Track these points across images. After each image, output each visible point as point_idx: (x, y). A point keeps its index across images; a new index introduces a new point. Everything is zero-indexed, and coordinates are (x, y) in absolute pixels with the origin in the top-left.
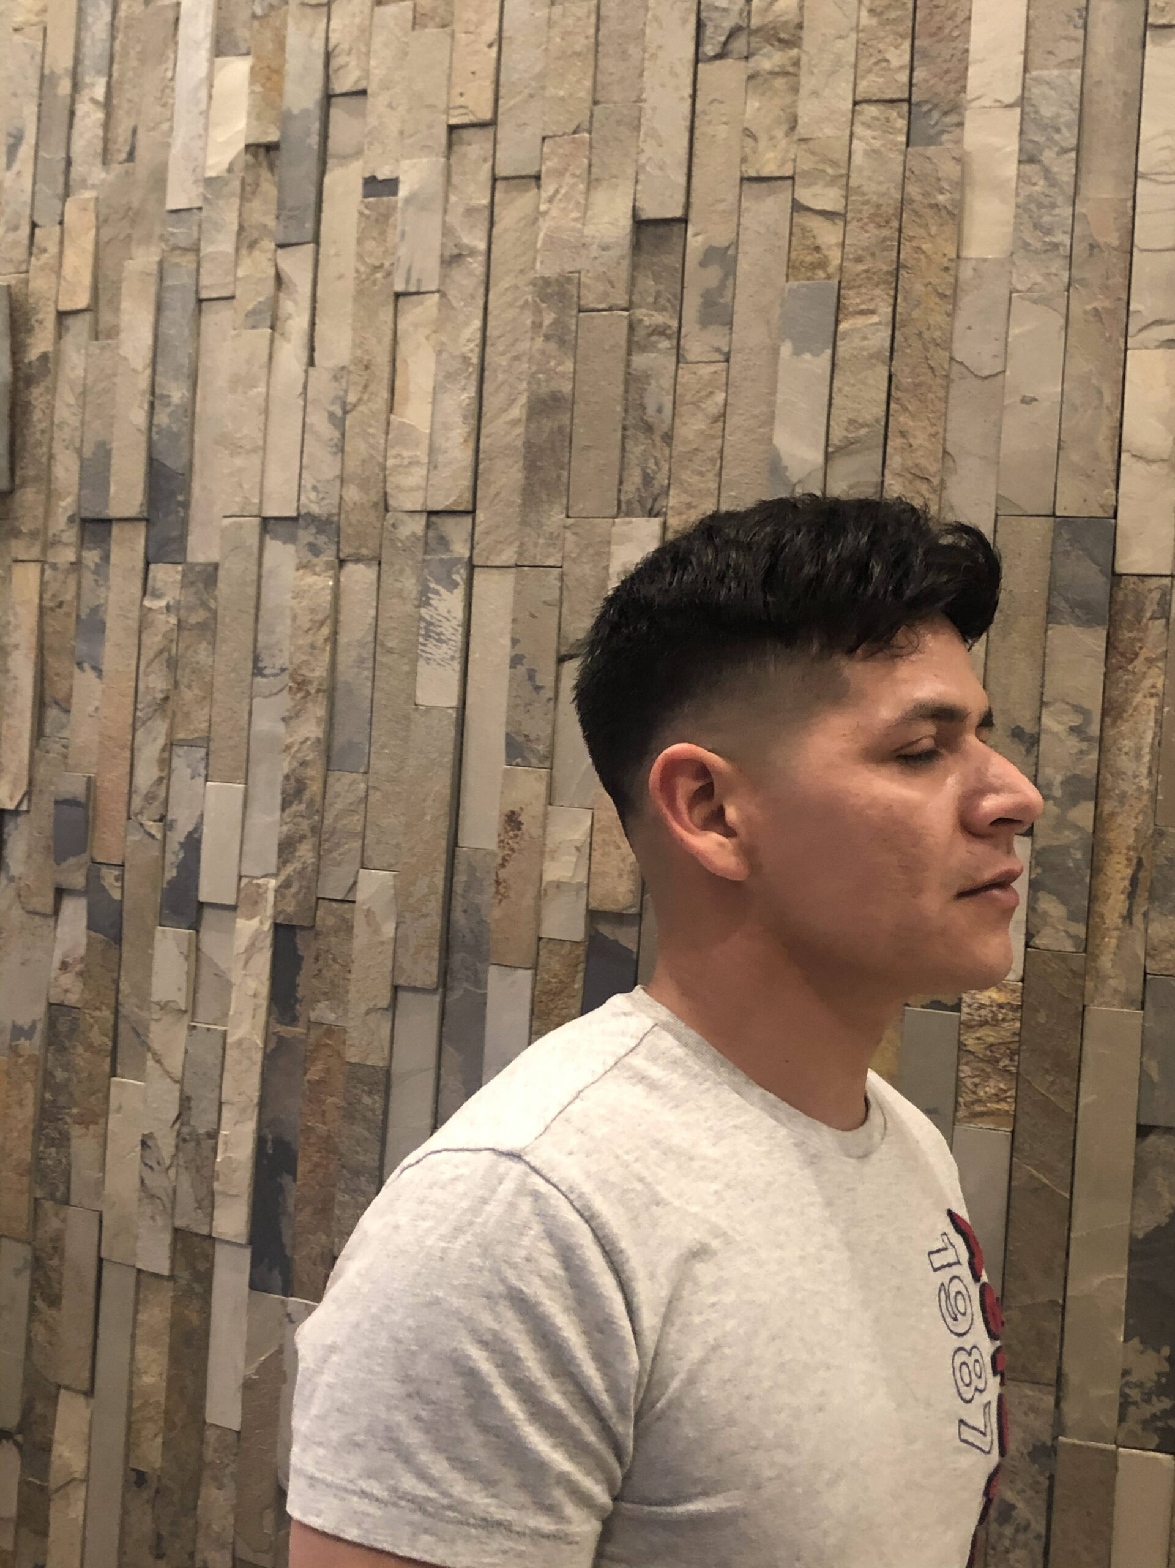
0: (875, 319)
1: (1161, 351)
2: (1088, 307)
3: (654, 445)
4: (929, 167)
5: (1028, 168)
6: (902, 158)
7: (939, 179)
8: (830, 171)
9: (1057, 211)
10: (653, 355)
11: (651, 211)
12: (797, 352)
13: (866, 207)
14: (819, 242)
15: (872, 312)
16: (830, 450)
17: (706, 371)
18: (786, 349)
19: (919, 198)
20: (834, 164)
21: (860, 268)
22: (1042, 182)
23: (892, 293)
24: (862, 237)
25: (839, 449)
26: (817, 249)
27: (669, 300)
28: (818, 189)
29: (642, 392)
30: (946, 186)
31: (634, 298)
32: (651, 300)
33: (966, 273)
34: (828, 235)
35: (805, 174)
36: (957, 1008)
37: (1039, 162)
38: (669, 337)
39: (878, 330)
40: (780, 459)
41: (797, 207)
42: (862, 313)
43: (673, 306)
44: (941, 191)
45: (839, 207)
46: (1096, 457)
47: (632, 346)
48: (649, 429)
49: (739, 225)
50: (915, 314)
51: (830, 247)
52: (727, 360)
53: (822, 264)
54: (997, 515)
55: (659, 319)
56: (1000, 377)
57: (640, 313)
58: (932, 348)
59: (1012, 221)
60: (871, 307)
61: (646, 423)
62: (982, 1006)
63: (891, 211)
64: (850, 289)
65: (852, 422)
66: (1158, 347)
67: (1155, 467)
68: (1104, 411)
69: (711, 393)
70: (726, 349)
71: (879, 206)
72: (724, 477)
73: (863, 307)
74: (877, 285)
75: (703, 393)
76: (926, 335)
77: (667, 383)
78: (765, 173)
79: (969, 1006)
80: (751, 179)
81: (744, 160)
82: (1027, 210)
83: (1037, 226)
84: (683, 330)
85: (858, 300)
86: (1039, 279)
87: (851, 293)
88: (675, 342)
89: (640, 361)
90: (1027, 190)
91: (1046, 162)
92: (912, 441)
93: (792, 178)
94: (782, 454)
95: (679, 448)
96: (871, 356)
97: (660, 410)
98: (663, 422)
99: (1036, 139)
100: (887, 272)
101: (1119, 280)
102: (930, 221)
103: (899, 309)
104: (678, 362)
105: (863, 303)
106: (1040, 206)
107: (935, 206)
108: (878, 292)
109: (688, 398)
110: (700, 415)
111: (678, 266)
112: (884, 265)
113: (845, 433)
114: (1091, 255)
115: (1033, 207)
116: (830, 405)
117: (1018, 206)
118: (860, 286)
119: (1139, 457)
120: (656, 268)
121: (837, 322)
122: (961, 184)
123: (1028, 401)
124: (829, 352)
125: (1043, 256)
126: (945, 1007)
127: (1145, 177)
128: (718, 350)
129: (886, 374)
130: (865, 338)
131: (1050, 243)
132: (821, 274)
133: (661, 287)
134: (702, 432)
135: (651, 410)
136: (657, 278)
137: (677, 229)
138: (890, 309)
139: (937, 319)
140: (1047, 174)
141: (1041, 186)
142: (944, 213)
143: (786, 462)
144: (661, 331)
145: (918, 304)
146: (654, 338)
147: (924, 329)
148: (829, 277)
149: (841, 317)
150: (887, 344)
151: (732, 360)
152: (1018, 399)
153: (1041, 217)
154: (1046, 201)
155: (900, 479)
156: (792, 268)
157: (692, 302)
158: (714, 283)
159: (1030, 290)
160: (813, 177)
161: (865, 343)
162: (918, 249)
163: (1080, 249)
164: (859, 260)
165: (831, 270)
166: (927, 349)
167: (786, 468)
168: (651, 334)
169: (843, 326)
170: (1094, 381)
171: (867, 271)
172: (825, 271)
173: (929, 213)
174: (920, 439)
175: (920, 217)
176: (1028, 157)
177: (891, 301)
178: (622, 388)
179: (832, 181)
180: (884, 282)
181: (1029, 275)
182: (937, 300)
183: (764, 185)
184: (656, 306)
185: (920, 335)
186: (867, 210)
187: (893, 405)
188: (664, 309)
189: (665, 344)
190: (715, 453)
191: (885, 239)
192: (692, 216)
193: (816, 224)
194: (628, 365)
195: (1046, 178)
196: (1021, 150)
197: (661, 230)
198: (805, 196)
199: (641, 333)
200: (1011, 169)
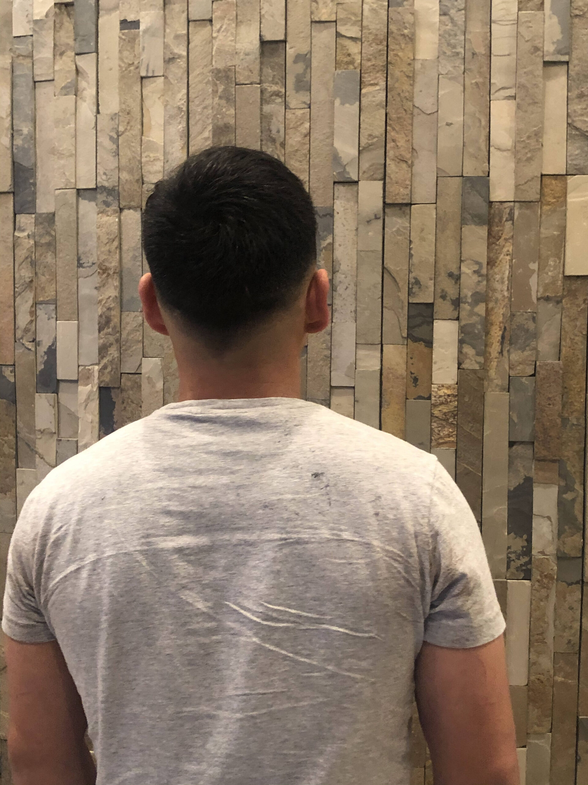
0: (378, 88)
1: (505, 101)
2: (474, 81)
3: (276, 148)
4: (400, 18)
5: (443, 18)
6: (386, 13)
7: (404, 23)
8: (353, 18)
9: (457, 37)
10: (273, 106)
11: (268, 37)
12: (343, 104)
13: (370, 36)
14: (350, 51)
15: (376, 84)
16: (361, 149)
17: (299, 113)
18: (337, 102)
19: (395, 31)
20: (355, 15)
21: (370, 64)
22: (450, 24)
23: (385, 75)
24: (370, 49)
25: (364, 148)
26: (349, 55)
27: (279, 79)
28: (347, 27)
29: (269, 123)
30: (407, 25)
31: (263, 78)
32: (271, 79)
33: (418, 66)
34: (354, 48)
35: (342, 19)
36: (429, 398)
37: (448, 15)
38: (281, 97)
39: (379, 93)
40: (338, 153)
41: (338, 35)
42: (372, 85)
43: (282, 82)
44: (406, 28)
45: (359, 35)
46: (479, 149)
47: (263, 101)
48: (274, 141)
49: (311, 43)
50: (397, 85)
51: (355, 54)
52: (310, 108)
53: (352, 62)
54: (437, 177)
55: (275, 88)
56: (436, 114)
57: (265, 85)
58: (405, 101)
59: (438, 42)
60: (376, 82)
61: (271, 137)
62: (441, 396)
63: (382, 37)
64: (365, 74)
65: (370, 135)
66: (504, 99)
67: (505, 153)
68: (482, 129)
69: (303, 123)
70: (309, 102)
71: (377, 35)
72: (311, 162)
73: (372, 82)
74: (378, 72)
75: (299, 123)
76: (402, 95)
77: (281, 119)
78: (323, 19)
79: (435, 397)
80: (316, 22)
81: (312, 13)
82: (444, 37)
83: (449, 44)
84: (287, 93)
85: (369, 79)
86: (451, 69)
87: (366, 75)
88: (284, 99)
89: (267, 108)
90: (444, 28)
91: (452, 15)
92: (398, 144)
93: (336, 21)
94: (338, 151)
95: (288, 149)
96: (377, 105)
97: (278, 132)
98: (280, 137)
99: (447, 4)
100: (382, 66)
101: (485, 69)
102: (401, 42)
103: (389, 83)
104: (285, 109)
105: (372, 80)
106: (450, 35)
107: (403, 35)
108: (378, 75)
109: (291, 126)
110: (298, 134)
111: (283, 63)
112: (381, 62)
113: (367, 141)
114: (473, 58)
115: (447, 36)
116: (360, 128)
117: (440, 35)
118: (370, 72)
119: (499, 149)
120: (272, 64)
121: (361, 90)
122: (414, 25)
123: (448, 124)
124: (358, 103)
125: (452, 58)
126: (423, 398)
127: (495, 22)
128: (305, 103)
129: (384, 113)
130: (374, 97)
131: (455, 52)
132: (351, 67)
133: (275, 73)
134: (299, 142)
135: (274, 132)
136: (273, 68)
137: (281, 45)
138: (385, 83)
139: (406, 87)
140: (452, 20)
141: (449, 26)
142: (407, 38)
143: (341, 155)
144: (277, 94)
145: (397, 80)
146: (273, 98)
147: (400, 92)
148: (355, 68)
149: (362, 86)
150: (384, 99)
151: (312, 107)
152: (445, 123)
153: (450, 40)
154: (452, 33)
155: (393, 162)
156: (337, 64)
157: (291, 81)
158: (301, 71)
159: (447, 74)
160: (346, 21)
161: (374, 99)
162: (396, 55)
163: (469, 55)
164: (369, 60)
165: (356, 65)
166: (402, 101)
167: (341, 157)
168: (272, 96)
169: (363, 91)
170: (477, 115)
171: (373, 65)
172: (353, 65)
173: (400, 38)
174: (401, 143)
175: (397, 40)
176: (443, 13)
177: (385, 79)
178: (259, 121)
179: (354, 24)
180: (381, 70)
181: (446, 67)
182: (406, 78)
183: (322, 25)
184: (274, 82)
185: (399, 94)
186: (371, 37)
187: (388, 128)
188: (277, 83)
189: (279, 100)
190: (306, 151)
191: (380, 51)
192: (289, 39)
193: (348, 43)
194: (261, 110)
195: (452, 23)
196: (440, 9)
197: (273, 46)
198: (342, 30)
199: (267, 95)
200: (436, 18)
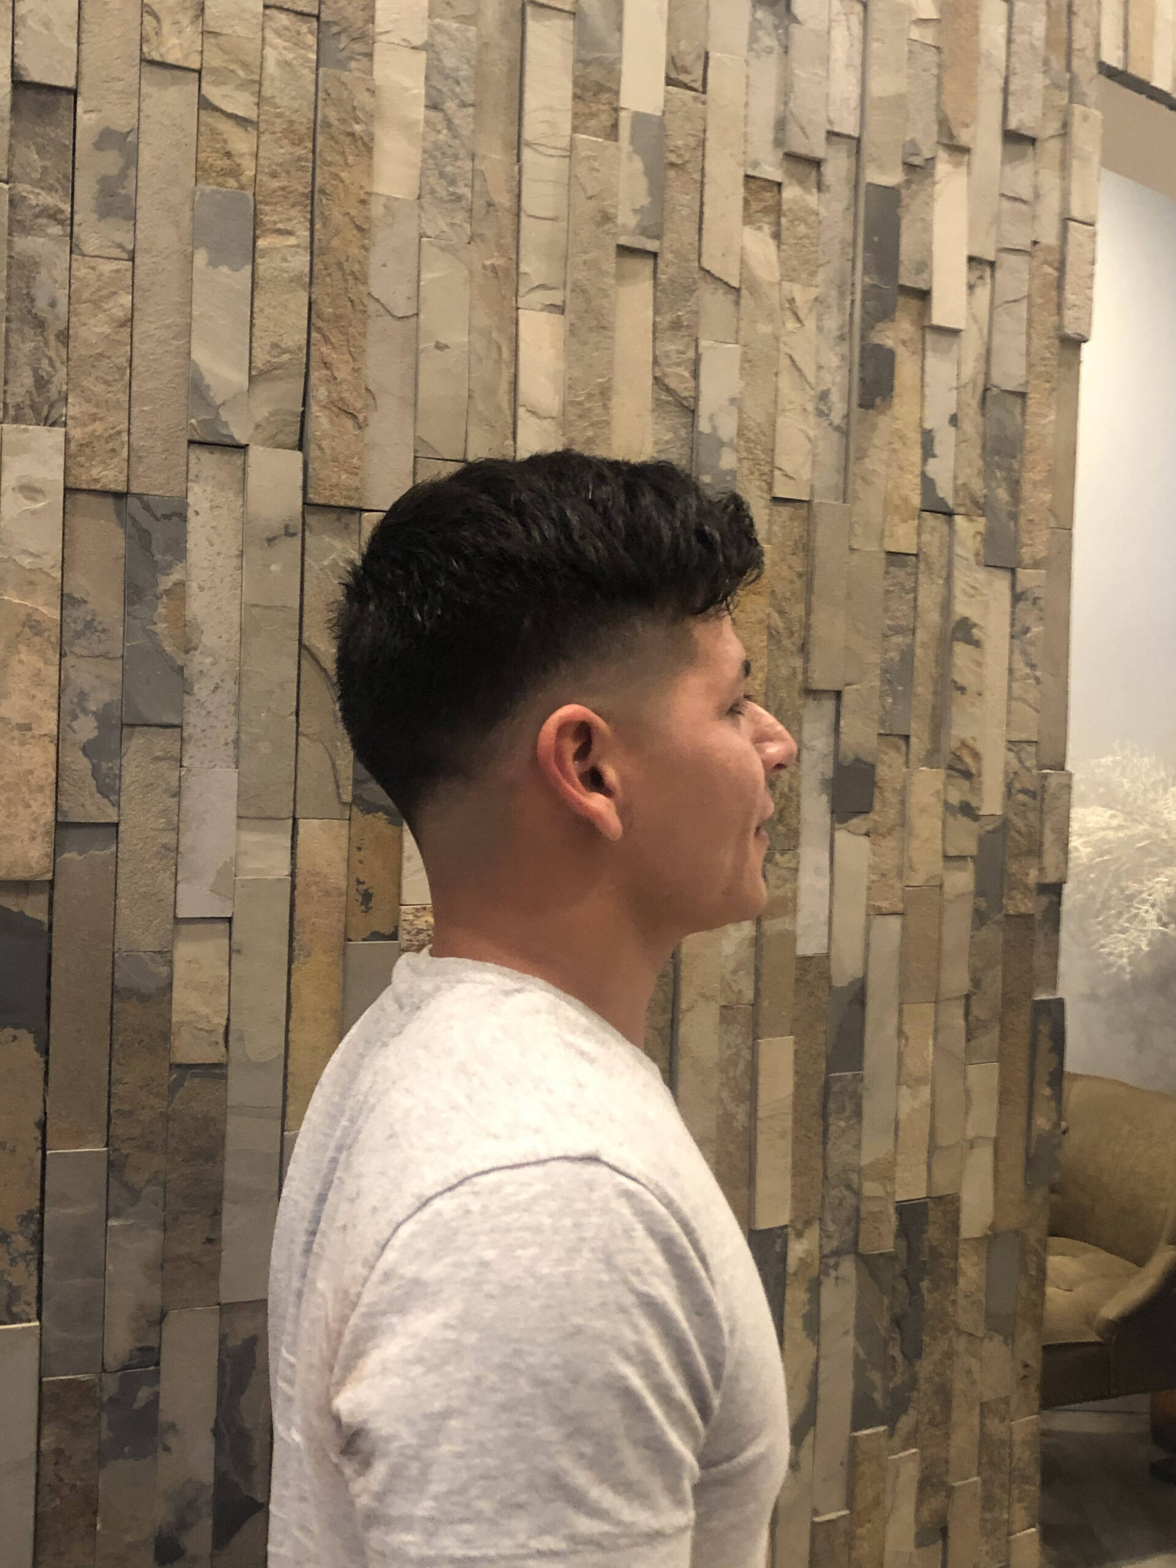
0: (292, 241)
1: (544, 314)
2: (488, 263)
3: (46, 343)
4: (345, 94)
5: (432, 114)
6: (313, 76)
7: (354, 108)
8: (241, 73)
9: (459, 163)
10: (42, 240)
11: (35, 73)
12: (213, 263)
13: (279, 120)
14: (230, 147)
15: (290, 233)
16: (254, 373)
17: (107, 267)
18: (201, 258)
19: (336, 123)
20: (245, 66)
21: (275, 184)
22: (445, 131)
23: (309, 216)
24: (277, 152)
25: (262, 373)
26: (228, 155)
27: (58, 180)
28: (226, 89)
29: (29, 281)
30: (360, 114)
31: (14, 170)
32: (36, 175)
33: (377, 209)
34: (241, 143)
35: (214, 71)
36: (394, 936)
37: (442, 110)
38: (61, 222)
39: (296, 253)
40: (202, 378)
41: (204, 104)
42: (280, 232)
43: (63, 188)
44: (357, 121)
45: (251, 113)
46: (499, 409)
47: (16, 226)
48: (40, 324)
49: (139, 110)
50: (335, 243)
51: (242, 155)
52: (132, 259)
53: (235, 172)
54: (415, 457)
55: (48, 199)
56: (414, 319)
57: (23, 188)
58: (351, 281)
59: (420, 165)
60: (289, 228)
61: (36, 317)
62: (420, 932)
63: (303, 129)
64: (267, 204)
65: (275, 346)
66: (542, 310)
67: (546, 423)
68: (504, 366)
69: (115, 293)
70: (131, 247)
71: (292, 122)
72: (134, 389)
73: (280, 226)
74: (293, 206)
75: (104, 292)
76: (346, 266)
77: (61, 276)
78: (171, 59)
79: (409, 933)
80: (152, 63)
81: (143, 40)
82: (432, 157)
83: (442, 175)
84: (76, 217)
85: (275, 218)
86: (445, 228)
87: (267, 208)
88: (68, 229)
89: (26, 244)
90: (432, 136)
91: (449, 112)
92: (336, 374)
93: (199, 72)
94: (202, 370)
95: (79, 350)
96: (292, 281)
97: (53, 304)
98: (57, 318)
99: (439, 86)
100: (303, 194)
101: (508, 240)
102: (348, 150)
103: (317, 235)
104: (71, 252)
105: (281, 221)
106: (444, 154)
107: (352, 135)
108: (293, 212)
109: (86, 295)
110: (101, 316)
111: (68, 142)
112: (301, 187)
113: (268, 358)
114: (488, 212)
115: (438, 154)
116: (252, 325)
117: (425, 151)
118: (276, 204)
119: (533, 413)
120: (39, 140)
121: (255, 239)
122: (371, 116)
123: (440, 347)
124: (249, 267)
125: (449, 206)
126: (383, 937)
127: (528, 145)
128: (120, 246)
129: (306, 300)
130: (285, 260)
131: (453, 194)
132: (232, 182)
133: (48, 163)
134: (107, 336)
135: (41, 303)
136: (41, 151)
137: (66, 100)
138: (307, 233)
139: (354, 251)
140: (449, 123)
141: (444, 136)
142: (360, 143)
143: (208, 380)
144: (53, 215)
145: (337, 233)
146: (43, 221)
147: (343, 259)
148: (242, 187)
149: (258, 232)
150: (307, 270)
151: (137, 260)
152: (433, 344)
153: (445, 166)
154: (450, 151)
155: (327, 412)
156: (201, 170)
157: (86, 187)
158: (114, 171)
159: (437, 237)
160: (223, 76)
161: (285, 265)
162: (336, 176)
163: (480, 204)
164: (274, 175)
165: (244, 180)
166: (346, 281)
167: (208, 386)
168: (37, 216)
169: (261, 243)
170: (494, 335)
171: (283, 189)
172: (238, 181)
173: (342, 138)
174: (343, 372)
175: (337, 143)
176: (434, 106)
177: (308, 225)
178: (5, 273)
179: (243, 85)
180: (300, 203)
181: (437, 222)
182: (355, 232)
183: (166, 73)
184: (40, 183)
185: (340, 265)
186: (280, 125)
187: (314, 335)
188: (51, 189)
189: (56, 230)
190: (123, 361)
191: (300, 159)
192: (83, 89)
193: (226, 127)
194: (10, 244)
195: (449, 129)
196: (427, 95)
197: (44, 97)
198: (214, 93)
199: (24, 214)
200: (419, 112)
